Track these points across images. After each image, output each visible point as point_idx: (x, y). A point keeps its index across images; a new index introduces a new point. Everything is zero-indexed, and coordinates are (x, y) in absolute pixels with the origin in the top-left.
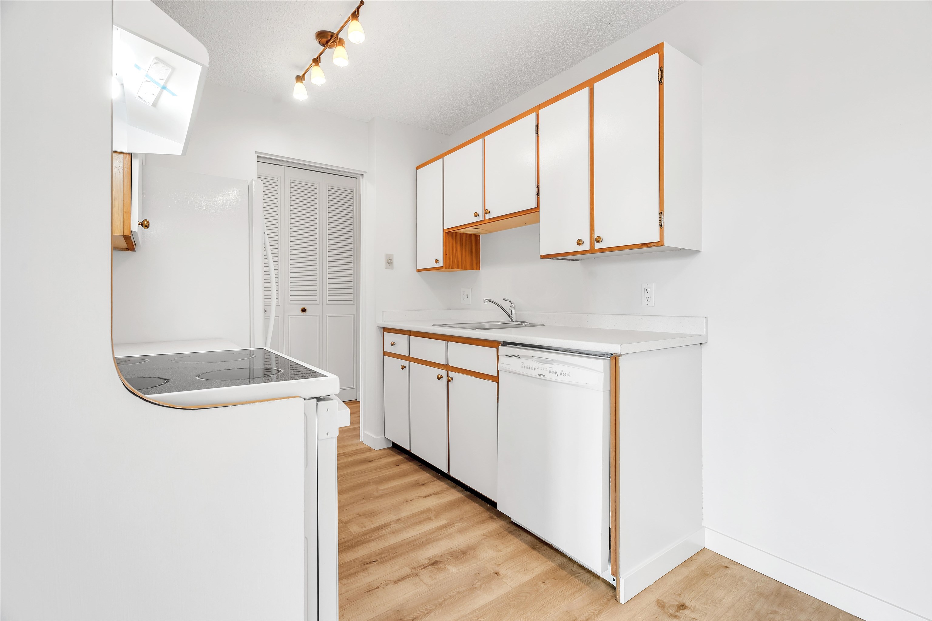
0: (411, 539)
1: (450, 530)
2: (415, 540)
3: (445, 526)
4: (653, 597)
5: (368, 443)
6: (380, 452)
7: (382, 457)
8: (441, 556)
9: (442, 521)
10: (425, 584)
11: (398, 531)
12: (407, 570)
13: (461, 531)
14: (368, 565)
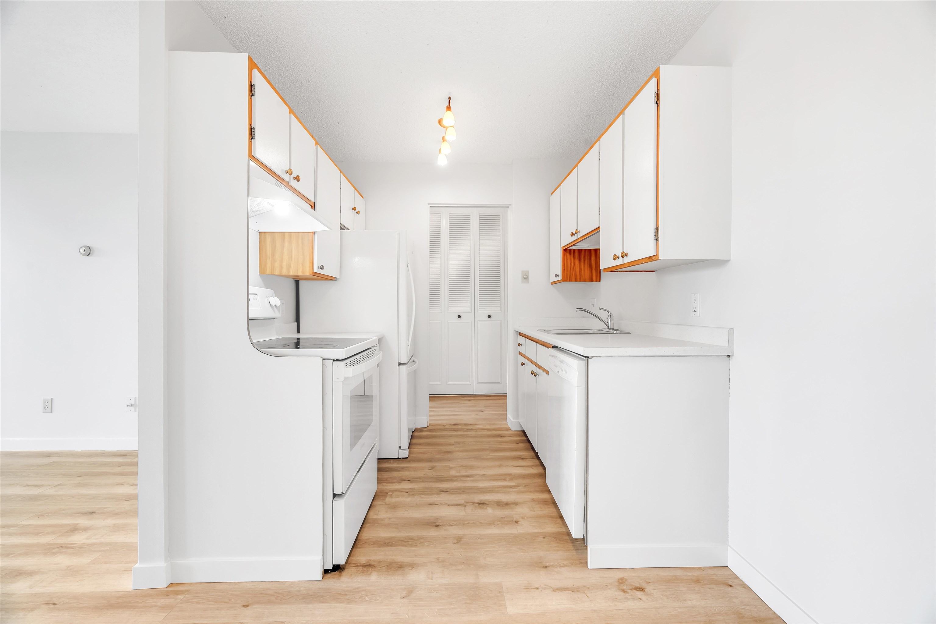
0: (480, 487)
1: (511, 490)
2: (482, 488)
3: (511, 487)
4: (621, 575)
5: (510, 426)
6: (513, 432)
7: (511, 436)
8: (490, 502)
9: (512, 483)
10: (465, 512)
11: (478, 481)
12: (462, 502)
13: (518, 492)
14: (442, 492)
